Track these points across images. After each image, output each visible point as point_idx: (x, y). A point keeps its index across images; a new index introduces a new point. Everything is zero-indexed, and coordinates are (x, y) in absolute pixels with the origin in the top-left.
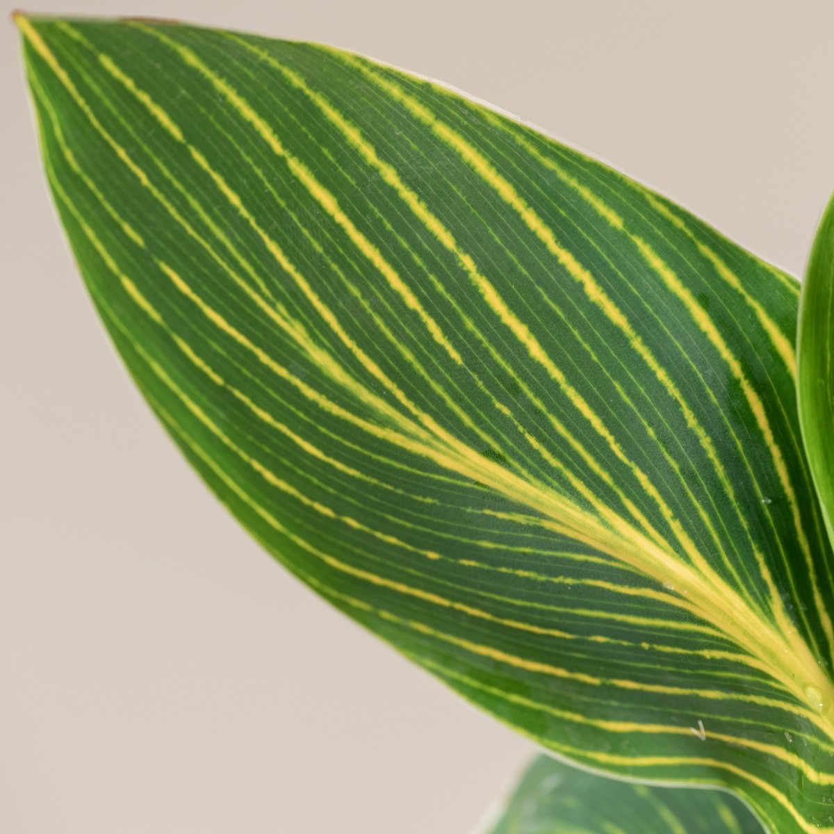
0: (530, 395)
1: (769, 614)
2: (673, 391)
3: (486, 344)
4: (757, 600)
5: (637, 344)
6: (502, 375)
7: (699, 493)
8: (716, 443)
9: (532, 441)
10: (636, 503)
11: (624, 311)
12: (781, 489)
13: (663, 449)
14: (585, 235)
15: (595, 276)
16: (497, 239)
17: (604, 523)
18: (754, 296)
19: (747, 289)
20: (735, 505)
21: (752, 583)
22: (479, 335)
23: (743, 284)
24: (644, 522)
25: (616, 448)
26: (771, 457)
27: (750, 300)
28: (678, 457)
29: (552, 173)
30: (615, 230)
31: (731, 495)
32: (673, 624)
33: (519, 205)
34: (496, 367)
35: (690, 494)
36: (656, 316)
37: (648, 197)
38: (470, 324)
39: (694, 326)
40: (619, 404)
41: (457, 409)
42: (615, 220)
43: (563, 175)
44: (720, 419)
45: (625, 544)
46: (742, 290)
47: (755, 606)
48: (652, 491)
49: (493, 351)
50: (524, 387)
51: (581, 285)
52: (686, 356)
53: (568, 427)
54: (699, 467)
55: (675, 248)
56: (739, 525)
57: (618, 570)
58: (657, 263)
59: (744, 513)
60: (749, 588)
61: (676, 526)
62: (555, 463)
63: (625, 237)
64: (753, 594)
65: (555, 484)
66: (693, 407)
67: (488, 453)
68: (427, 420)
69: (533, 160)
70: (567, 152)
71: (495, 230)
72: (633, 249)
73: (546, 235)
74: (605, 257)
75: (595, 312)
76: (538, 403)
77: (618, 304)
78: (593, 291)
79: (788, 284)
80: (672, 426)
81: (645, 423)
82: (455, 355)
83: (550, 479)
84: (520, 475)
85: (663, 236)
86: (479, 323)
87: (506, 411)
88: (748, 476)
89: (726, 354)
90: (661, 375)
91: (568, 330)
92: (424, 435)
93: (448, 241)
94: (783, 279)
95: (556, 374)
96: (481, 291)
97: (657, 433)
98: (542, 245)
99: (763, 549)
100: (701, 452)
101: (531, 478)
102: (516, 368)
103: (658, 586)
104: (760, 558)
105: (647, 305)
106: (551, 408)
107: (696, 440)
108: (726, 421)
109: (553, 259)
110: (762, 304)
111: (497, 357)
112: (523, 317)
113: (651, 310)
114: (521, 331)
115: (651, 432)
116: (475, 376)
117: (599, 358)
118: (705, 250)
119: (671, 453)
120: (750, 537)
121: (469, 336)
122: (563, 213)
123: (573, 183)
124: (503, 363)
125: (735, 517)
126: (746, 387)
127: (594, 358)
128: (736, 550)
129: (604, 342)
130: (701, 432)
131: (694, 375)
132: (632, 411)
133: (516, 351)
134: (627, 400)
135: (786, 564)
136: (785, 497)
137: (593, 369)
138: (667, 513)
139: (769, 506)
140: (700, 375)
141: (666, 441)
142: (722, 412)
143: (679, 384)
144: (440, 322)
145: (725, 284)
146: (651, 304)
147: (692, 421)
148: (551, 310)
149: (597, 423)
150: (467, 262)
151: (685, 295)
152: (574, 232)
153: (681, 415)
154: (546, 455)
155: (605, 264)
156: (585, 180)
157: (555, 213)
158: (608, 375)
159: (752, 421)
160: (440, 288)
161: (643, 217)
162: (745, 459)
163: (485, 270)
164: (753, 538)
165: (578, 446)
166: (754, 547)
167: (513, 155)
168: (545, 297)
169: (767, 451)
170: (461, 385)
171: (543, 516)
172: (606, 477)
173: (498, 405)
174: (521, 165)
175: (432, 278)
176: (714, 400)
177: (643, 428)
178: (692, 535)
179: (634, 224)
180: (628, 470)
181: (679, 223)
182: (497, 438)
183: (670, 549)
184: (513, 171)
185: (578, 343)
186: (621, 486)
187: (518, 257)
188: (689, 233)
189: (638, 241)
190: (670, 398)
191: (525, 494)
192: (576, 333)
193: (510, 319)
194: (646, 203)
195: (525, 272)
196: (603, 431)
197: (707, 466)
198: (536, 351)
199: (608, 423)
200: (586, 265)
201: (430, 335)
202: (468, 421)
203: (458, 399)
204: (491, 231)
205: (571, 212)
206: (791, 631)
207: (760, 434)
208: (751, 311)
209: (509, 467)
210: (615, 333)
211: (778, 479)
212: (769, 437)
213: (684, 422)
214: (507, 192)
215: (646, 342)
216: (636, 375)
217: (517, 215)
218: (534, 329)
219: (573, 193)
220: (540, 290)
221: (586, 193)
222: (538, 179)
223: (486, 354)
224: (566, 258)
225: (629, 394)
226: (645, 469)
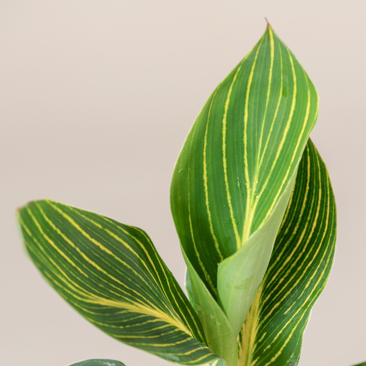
0: (103, 280)
1: (172, 317)
2: (129, 267)
3: (89, 270)
4: (169, 314)
5: (116, 258)
7: (147, 291)
8: (143, 277)
9: (111, 291)
10: (138, 299)
11: (110, 250)
12: (156, 284)
13: (134, 283)
14: (95, 233)
15: (101, 243)
16: (80, 241)
17: (137, 306)
18: (133, 235)
20: (153, 291)
22: (87, 268)
23: (129, 233)
24: (143, 303)
25: (126, 286)
27: (133, 237)
28: (138, 284)
29: (84, 219)
30: (100, 229)
31: (152, 289)
33: (81, 230)
34: (94, 275)
35: (145, 292)
36: (117, 249)
37: (103, 218)
39: (126, 248)
40: (120, 275)
41: (94, 289)
42: (100, 226)
43: (86, 218)
44: (141, 270)
46: (130, 235)
48: (139, 294)
49: (91, 271)
50: (101, 278)
51: (99, 247)
52: (127, 256)
55: (114, 229)
56: (156, 296)
58: (112, 234)
59: (155, 293)
60: (166, 311)
61: (148, 301)
62: (119, 295)
63: (103, 230)
65: (123, 300)
66: (135, 269)
67: (106, 298)
68: (92, 294)
69: (80, 216)
72: (106, 232)
73: (87, 236)
75: (104, 252)
76: (106, 281)
77: (108, 249)
78: (102, 247)
79: (137, 229)
80: (133, 276)
81: (127, 278)
82: (86, 275)
83: (121, 299)
84: (115, 301)
85: (110, 227)
86: (86, 265)
87: (102, 286)
88: (151, 283)
89: (134, 252)
90: (125, 264)
91: (101, 260)
93: (73, 245)
95: (105, 272)
96: (83, 256)
98: (87, 239)
100: (142, 280)
101: (118, 301)
107: (139, 278)
109: (91, 242)
110: (135, 237)
111: (93, 273)
112: (92, 260)
114: (94, 264)
115: (129, 279)
116: (92, 279)
117: (111, 265)
118: (119, 228)
119: (136, 283)
123: (89, 220)
126: (141, 259)
127: (109, 265)
128: (159, 303)
129: (110, 260)
130: (139, 275)
131: (131, 261)
132: (123, 276)
133: (95, 269)
134: (121, 273)
136: (158, 286)
137: (110, 268)
138: (145, 299)
141: (134, 280)
142: (140, 268)
143: (129, 265)
145: (126, 234)
146: (115, 246)
147: (136, 273)
148: (96, 256)
149: (119, 282)
150: (78, 249)
151: (121, 240)
152: (93, 233)
153: (133, 272)
154: (116, 294)
155: (102, 239)
156: (91, 218)
157: (88, 229)
158: (114, 268)
159: (145, 268)
160: (76, 258)
161: (105, 223)
162: (149, 279)
165: (119, 289)
167: (76, 217)
168: (94, 253)
169: (150, 275)
170: (91, 283)
171: (127, 309)
173: (100, 285)
174: (79, 218)
175: (74, 256)
176: (137, 266)
178: (152, 302)
179: (104, 226)
180: (132, 291)
181: (111, 222)
182: (105, 293)
183: (151, 308)
184: (78, 221)
185: (104, 262)
187: (85, 244)
188: (115, 224)
189: (106, 230)
190: (129, 269)
192: (103, 260)
194: (104, 220)
195: (88, 247)
196: (121, 283)
197: (144, 284)
198: (98, 268)
199: (120, 280)
200: (98, 241)
201: (80, 272)
202: (97, 291)
203: (93, 287)
204: (79, 239)
205: (91, 228)
206: (177, 319)
208: (134, 239)
209: (112, 300)
210: (110, 256)
211: (155, 282)
212: (149, 271)
215: (118, 256)
216: (119, 266)
217: (81, 233)
218: (96, 262)
219: (90, 222)
220: (92, 251)
222: (82, 222)
224: (94, 241)
225: (120, 271)
226: (134, 289)
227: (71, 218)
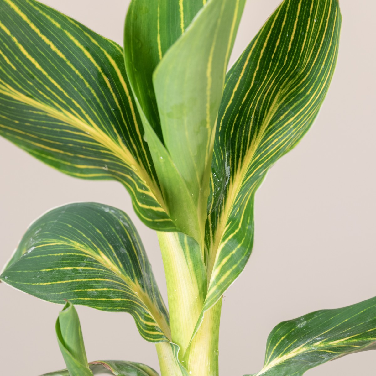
0: (38, 79)
1: (118, 142)
2: (81, 77)
3: (22, 64)
4: (114, 138)
5: (68, 63)
6: (29, 74)
7: (92, 106)
8: (96, 92)
9: (40, 92)
10: (74, 109)
11: (63, 53)
12: (117, 106)
13: (80, 94)
14: (49, 30)
15: (54, 43)
16: (23, 32)
17: (65, 115)
18: (103, 48)
19: (100, 45)
20: (104, 110)
21: (111, 133)
22: (20, 62)
23: (99, 44)
24: (77, 115)
25: (66, 94)
26: (113, 96)
27: (101, 49)
28: (85, 96)
29: (38, 11)
30: (58, 28)
31: (102, 107)
32: (91, 143)
33: (28, 21)
34: (26, 71)
35: (90, 107)
36: (73, 54)
37: (67, 18)
38: (17, 58)
39: (86, 57)
40: (65, 81)
41: (16, 83)
42: (58, 25)
43: (41, 12)
44: (96, 85)
45: (73, 121)
46: (99, 46)
47: (113, 139)
48: (78, 106)
49: (25, 66)
50: (35, 77)
51: (49, 46)
52: (84, 66)
53: (50, 88)
54: (91, 99)
55: (77, 33)
56: (105, 116)
57: (72, 128)
58: (72, 38)
59: (107, 113)
60: (111, 134)
61: (87, 116)
62: (48, 98)
63: (62, 30)
64: (112, 136)
65: (49, 104)
66: (88, 81)
67: (28, 95)
68: (8, 86)
69: (32, 7)
70: (42, 5)
71: (22, 29)
72: (64, 34)
73: (37, 31)
74: (56, 37)
75: (55, 54)
76: (40, 81)
77: (61, 51)
78: (53, 48)
79: (113, 44)
80: (82, 87)
81: (74, 87)
82: (14, 67)
83: (47, 103)
84: (38, 101)
85: (73, 30)
86: (20, 58)
87: (31, 84)
88: (107, 102)
89: (96, 65)
90: (77, 72)
91: (47, 60)
92: (7, 90)
93: (8, 33)
94: (111, 42)
95: (45, 73)
96: (19, 48)
97: (77, 89)
98: (36, 34)
99: (114, 123)
100: (92, 94)
101: (41, 102)
102: (32, 71)
103: (84, 133)
104: (113, 126)
105: (70, 51)
106: (45, 83)
107: (90, 91)
108: (98, 85)
109: (40, 38)
110: (105, 50)
111: (26, 68)
112: (33, 56)
113: (72, 53)
114: (33, 60)
115: (76, 89)
116: (20, 74)
117: (57, 68)
118: (86, 34)
119: (82, 95)
120: (109, 120)
121: (17, 62)
122: (42, 24)
123: (44, 14)
124: (28, 70)
125: (104, 114)
126: (103, 74)
127: (56, 68)
128: (106, 123)
129: (58, 63)
130: (91, 89)
131: (87, 72)
132: (69, 83)
133: (32, 66)
134: (67, 80)
135: (121, 128)
136: (118, 109)
137: (56, 71)
138: (84, 112)
139: (114, 111)
140: (89, 72)
141: (81, 92)
142: (96, 83)
143: (83, 74)
144: (8, 57)
145: (94, 44)
146: (72, 51)
147: (88, 85)
148: (41, 54)
149: (59, 87)
150: (14, 39)
151: (82, 47)
152: (46, 30)
153: (84, 84)
154: (45, 96)
155: (56, 39)
156: (48, 13)
157: (40, 24)
158: (60, 73)
159: (106, 85)
160: (7, 47)
161: (67, 24)
162: (105, 97)
163: (20, 42)
164: (111, 120)
165: (54, 94)
166: (111, 123)
167: (25, 5)
168: (39, 50)
169: (111, 94)
170: (17, 76)
171: (47, 113)
172: (64, 102)
173: (28, 82)
174: (28, 9)
175: (4, 44)
176: (94, 79)
177: (73, 88)
178: (92, 119)
179: (64, 26)
180: (70, 100)
181: (77, 26)
182: (29, 91)
183: (86, 123)
184: (26, 11)
185: (50, 64)
186: (69, 104)
187: (29, 37)
188: (81, 29)
189: (66, 32)
190: (80, 79)
191: (40, 107)
192: (49, 60)
193: (29, 57)
194: (67, 20)
195: (32, 42)
196: (61, 89)
197: (94, 99)
198: (38, 66)
199: (62, 87)
200: (50, 40)
201: (5, 61)
202: (20, 87)
203: (16, 80)
204: (21, 30)
205: (44, 23)
206: (125, 148)
207: (109, 89)
208: (102, 52)
209: (34, 99)
210: (61, 60)
211: (115, 103)
212: (111, 90)
213: (86, 86)
214: (25, 17)
215: (71, 62)
216: (69, 72)
217: (28, 25)
218: (37, 60)
219: (45, 17)
220: (37, 48)
221: (48, 17)
222: (33, 13)
223: (23, 67)
224: (44, 38)
225: (67, 78)
226: (75, 100)
227: (15, 4)
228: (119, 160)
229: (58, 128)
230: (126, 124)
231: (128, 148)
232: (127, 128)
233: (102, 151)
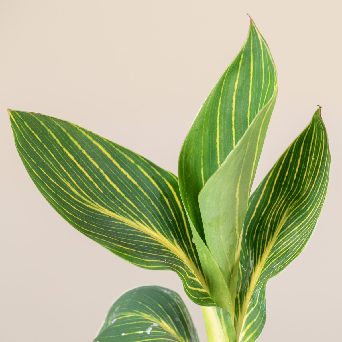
0: (118, 199)
1: (174, 243)
2: (148, 197)
3: (107, 188)
4: (171, 240)
5: (140, 188)
6: (112, 195)
7: (156, 218)
8: (159, 208)
9: (120, 208)
10: (143, 220)
11: (136, 181)
12: (173, 218)
13: (148, 210)
14: (126, 165)
15: (129, 174)
16: (108, 166)
17: (137, 224)
18: (164, 177)
19: (162, 175)
20: (164, 221)
21: (170, 237)
22: (106, 187)
23: (161, 174)
24: (146, 224)
25: (137, 209)
26: (170, 211)
27: (163, 178)
28: (151, 211)
29: (118, 152)
30: (132, 163)
31: (163, 219)
32: (155, 244)
33: (112, 159)
34: (110, 193)
35: (155, 219)
36: (143, 182)
37: (139, 156)
38: (104, 184)
39: (152, 183)
40: (137, 201)
41: (103, 202)
42: (132, 161)
43: (121, 152)
44: (159, 203)
45: (142, 229)
46: (161, 176)
47: (171, 241)
48: (146, 218)
49: (109, 190)
50: (116, 198)
51: (126, 176)
52: (150, 190)
53: (127, 205)
54: (156, 213)
55: (146, 167)
56: (165, 225)
57: (142, 233)
58: (142, 170)
59: (166, 223)
60: (169, 238)
61: (152, 225)
62: (125, 212)
63: (135, 165)
64: (170, 239)
65: (126, 216)
66: (153, 201)
67: (111, 210)
68: (97, 204)
69: (114, 149)
70: (121, 147)
71: (107, 164)
72: (137, 167)
73: (118, 165)
74: (131, 169)
75: (130, 181)
76: (120, 201)
77: (135, 179)
78: (129, 177)
79: (171, 174)
80: (149, 205)
81: (143, 204)
82: (101, 191)
83: (124, 215)
84: (118, 215)
85: (143, 165)
86: (105, 184)
87: (113, 202)
88: (166, 215)
89: (159, 189)
90: (146, 194)
91: (125, 186)
92: (97, 207)
93: (98, 166)
94: (169, 173)
95: (123, 195)
96: (105, 177)
97: (146, 206)
98: (117, 168)
99: (171, 230)
100: (156, 210)
101: (120, 215)
102: (114, 194)
103: (150, 237)
104: (171, 232)
105: (141, 180)
106: (123, 202)
107: (154, 207)
108: (160, 203)
109: (120, 170)
110: (166, 179)
111: (110, 191)
112: (115, 183)
113: (142, 180)
114: (115, 186)
115: (145, 206)
116: (106, 195)
117: (132, 191)
118: (152, 167)
119: (149, 210)
120: (168, 227)
121: (104, 187)
122: (121, 160)
123: (123, 154)
124: (111, 193)
125: (164, 223)
126: (164, 195)
127: (131, 191)
128: (165, 230)
129: (132, 188)
130: (155, 206)
131: (152, 194)
132: (140, 202)
133: (114, 190)
134: (139, 200)
135: (176, 234)
136: (174, 220)
137: (131, 193)
138: (150, 222)
139: (171, 221)
140: (154, 194)
141: (148, 208)
142: (159, 201)
143: (150, 196)
144: (97, 184)
145: (157, 175)
146: (142, 179)
147: (153, 204)
148: (120, 181)
149: (133, 204)
150: (102, 171)
151: (149, 177)
152: (124, 164)
153: (151, 202)
154: (123, 211)
155: (131, 171)
156: (125, 153)
157: (119, 160)
158: (134, 195)
159: (166, 203)
160: (97, 177)
161: (138, 161)
162: (165, 211)
163: (106, 173)
164: (169, 228)
165: (129, 209)
166: (169, 230)
167: (110, 148)
168: (119, 179)
169: (170, 210)
170: (103, 197)
171: (124, 223)
172: (136, 215)
173: (111, 201)
174: (111, 150)
175: (95, 174)
176: (157, 199)
177: (143, 205)
178: (156, 227)
179: (136, 162)
180: (141, 214)
181: (146, 162)
182: (112, 208)
183: (152, 229)
184: (110, 151)
185: (127, 188)
186: (140, 217)
187: (112, 170)
188: (149, 164)
189: (138, 166)
190: (148, 199)
191: (119, 218)
192: (126, 186)
193: (112, 183)
194: (139, 158)
195: (114, 173)
196: (134, 206)
197: (157, 213)
198: (118, 190)
199: (135, 204)
200: (127, 171)
201: (95, 187)
202: (105, 204)
203: (103, 200)
204: (106, 164)
205: (123, 160)
206: (179, 247)
207: (168, 206)
208: (163, 180)
209: (116, 213)
210: (134, 186)
211: (172, 216)
212: (170, 207)
213: (152, 204)
214: (109, 156)
215: (142, 187)
216: (140, 194)
217: (111, 161)
218: (117, 185)
219: (123, 156)
220: (118, 177)
221: (126, 156)
222: (115, 153)
223: (107, 190)
224: (122, 170)
225: (139, 198)
226: (144, 214)
227: (102, 147)
228: (174, 256)
229: (131, 233)
230: (180, 231)
231: (181, 247)
232: (181, 233)
233: (163, 250)
